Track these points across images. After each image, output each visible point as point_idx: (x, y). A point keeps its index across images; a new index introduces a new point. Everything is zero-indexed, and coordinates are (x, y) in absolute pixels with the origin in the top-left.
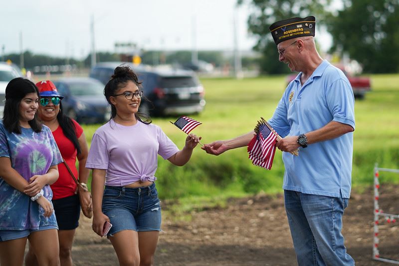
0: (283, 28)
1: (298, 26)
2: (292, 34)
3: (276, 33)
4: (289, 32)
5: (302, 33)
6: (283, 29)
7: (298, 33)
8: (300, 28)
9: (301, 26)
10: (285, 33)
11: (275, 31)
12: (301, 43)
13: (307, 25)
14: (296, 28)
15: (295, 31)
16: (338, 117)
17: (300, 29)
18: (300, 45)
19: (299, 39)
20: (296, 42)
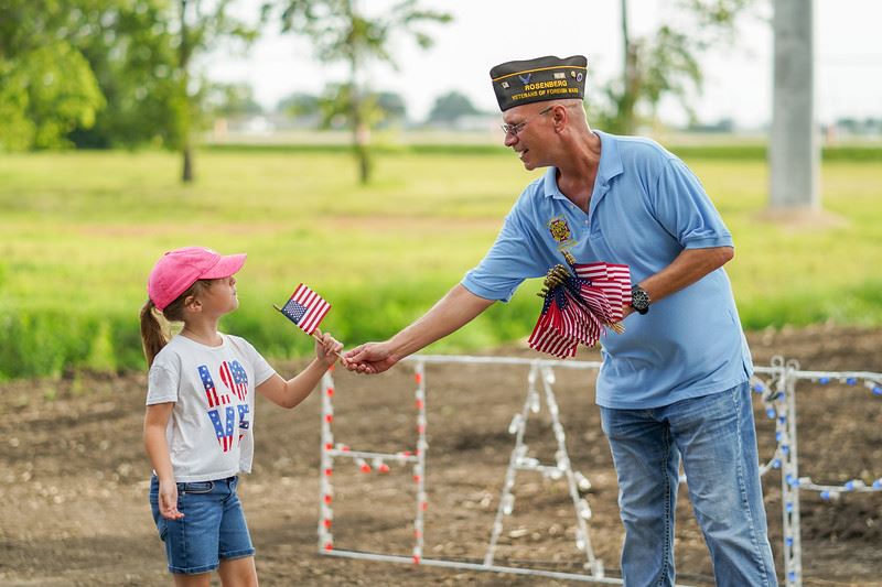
0: (525, 76)
1: (557, 76)
2: (543, 92)
3: (506, 85)
4: (538, 86)
5: (565, 91)
6: (523, 79)
7: (555, 91)
8: (562, 80)
9: (562, 75)
10: (527, 87)
11: (504, 80)
12: (562, 112)
13: (573, 74)
14: (554, 80)
15: (550, 84)
16: (696, 240)
17: (560, 83)
18: (559, 118)
19: (556, 103)
20: (551, 109)
